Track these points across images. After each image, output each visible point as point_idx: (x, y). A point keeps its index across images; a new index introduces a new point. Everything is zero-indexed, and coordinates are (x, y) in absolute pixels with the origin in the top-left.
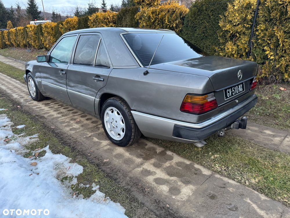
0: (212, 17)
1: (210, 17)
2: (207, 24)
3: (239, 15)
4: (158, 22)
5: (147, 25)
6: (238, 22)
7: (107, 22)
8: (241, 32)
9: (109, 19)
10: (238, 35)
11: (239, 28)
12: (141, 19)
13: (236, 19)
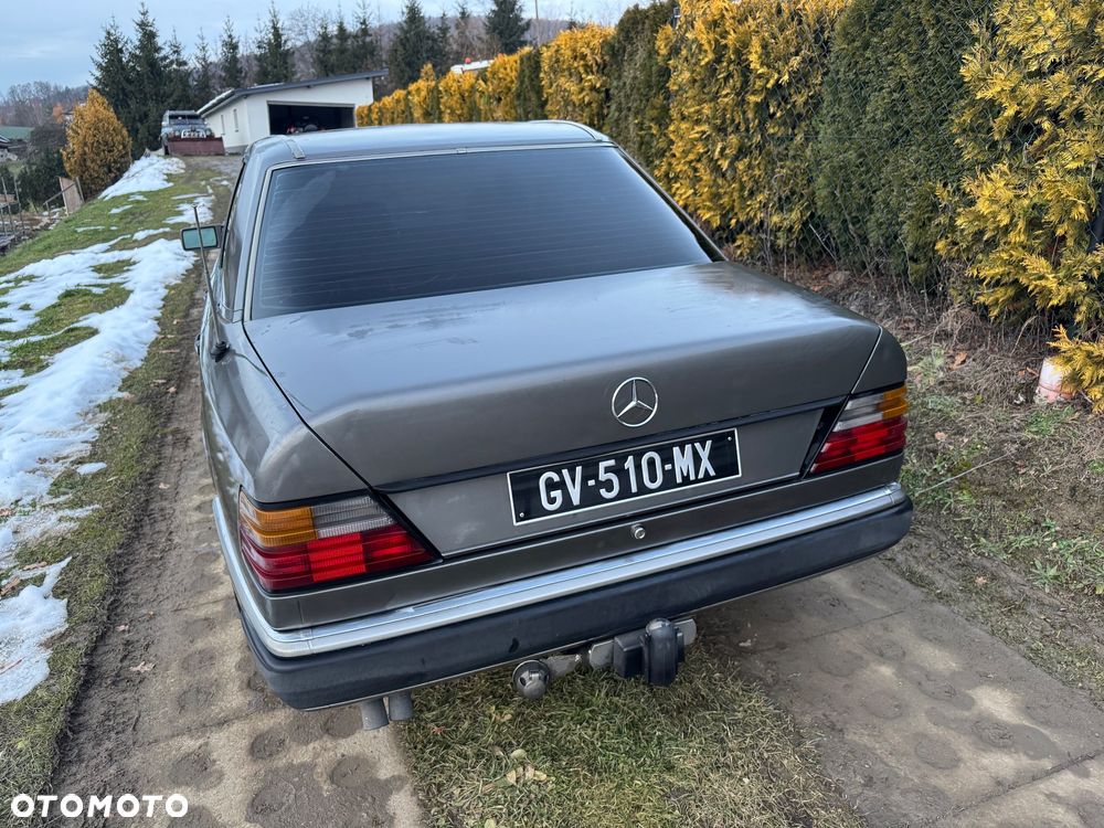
0: (931, 33)
1: (925, 32)
2: (913, 71)
3: (1060, 13)
4: (728, 66)
5: (695, 81)
6: (1052, 57)
7: (582, 70)
8: (1062, 107)
9: (589, 58)
10: (1046, 125)
11: (1059, 88)
12: (674, 51)
13: (1046, 37)
